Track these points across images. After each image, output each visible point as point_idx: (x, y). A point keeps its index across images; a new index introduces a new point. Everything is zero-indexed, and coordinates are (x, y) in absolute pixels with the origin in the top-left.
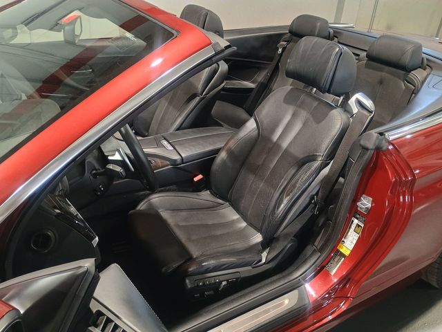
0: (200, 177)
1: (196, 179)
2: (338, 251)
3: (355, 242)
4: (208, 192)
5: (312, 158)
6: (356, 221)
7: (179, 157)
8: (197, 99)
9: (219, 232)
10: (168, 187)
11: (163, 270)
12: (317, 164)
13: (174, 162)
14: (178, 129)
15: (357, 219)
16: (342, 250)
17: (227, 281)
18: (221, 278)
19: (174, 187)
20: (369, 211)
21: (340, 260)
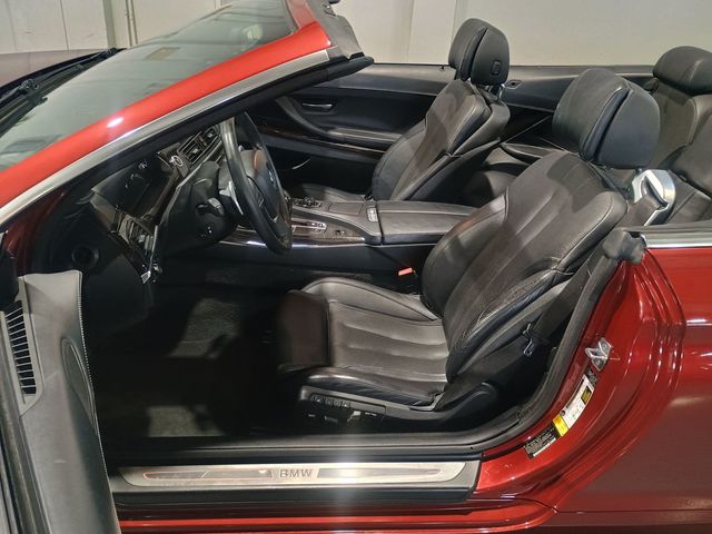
0: (409, 270)
1: (401, 273)
2: (552, 425)
3: (577, 416)
4: (418, 297)
5: (545, 265)
6: (586, 382)
7: (379, 234)
8: (445, 159)
9: (396, 353)
10: (358, 275)
11: (281, 366)
12: (546, 275)
13: (370, 240)
14: (407, 199)
15: (588, 377)
16: (558, 426)
17: (363, 412)
18: (354, 405)
19: (368, 276)
20: (606, 365)
21: (549, 439)
